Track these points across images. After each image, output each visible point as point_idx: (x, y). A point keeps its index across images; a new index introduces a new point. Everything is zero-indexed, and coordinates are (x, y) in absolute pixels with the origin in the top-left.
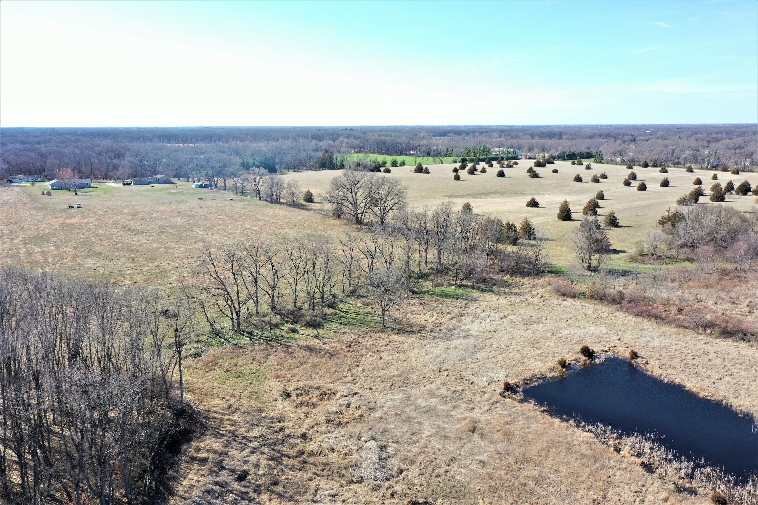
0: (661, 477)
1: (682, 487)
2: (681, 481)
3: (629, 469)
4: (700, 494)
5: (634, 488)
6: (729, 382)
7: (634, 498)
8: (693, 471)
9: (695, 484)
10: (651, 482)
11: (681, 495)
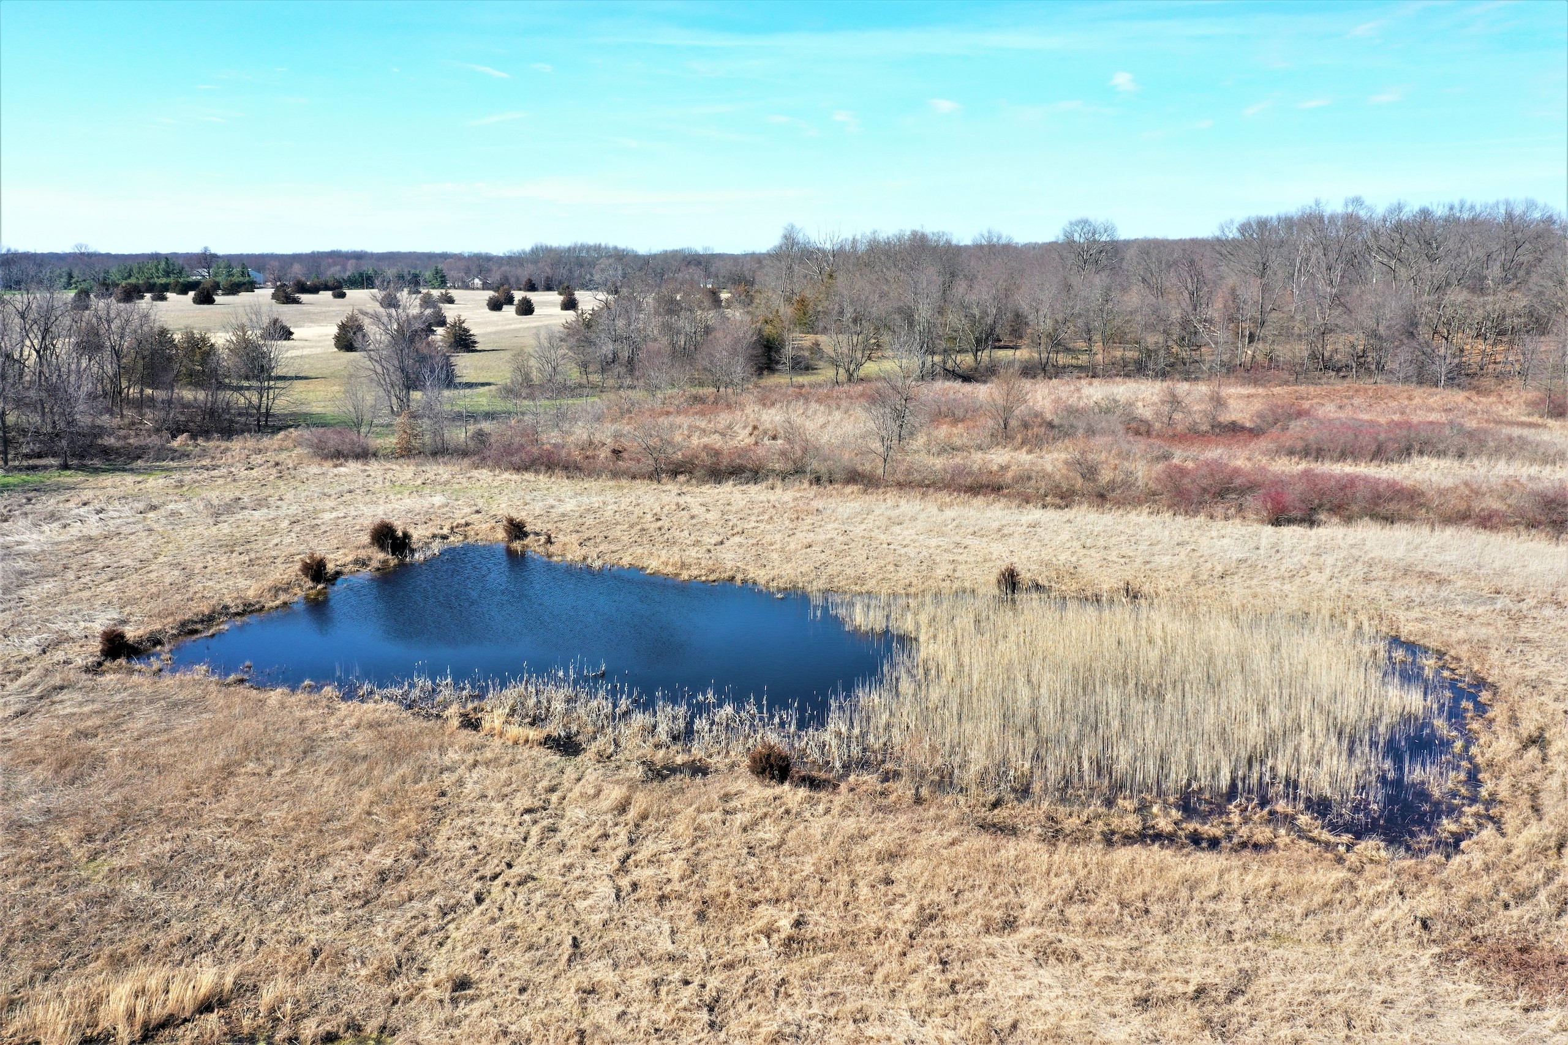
0: (603, 758)
1: (664, 767)
2: (661, 753)
3: (508, 758)
4: (716, 771)
5: (522, 801)
6: (740, 545)
7: (523, 829)
8: (690, 724)
9: (697, 752)
10: (574, 776)
11: (666, 784)
